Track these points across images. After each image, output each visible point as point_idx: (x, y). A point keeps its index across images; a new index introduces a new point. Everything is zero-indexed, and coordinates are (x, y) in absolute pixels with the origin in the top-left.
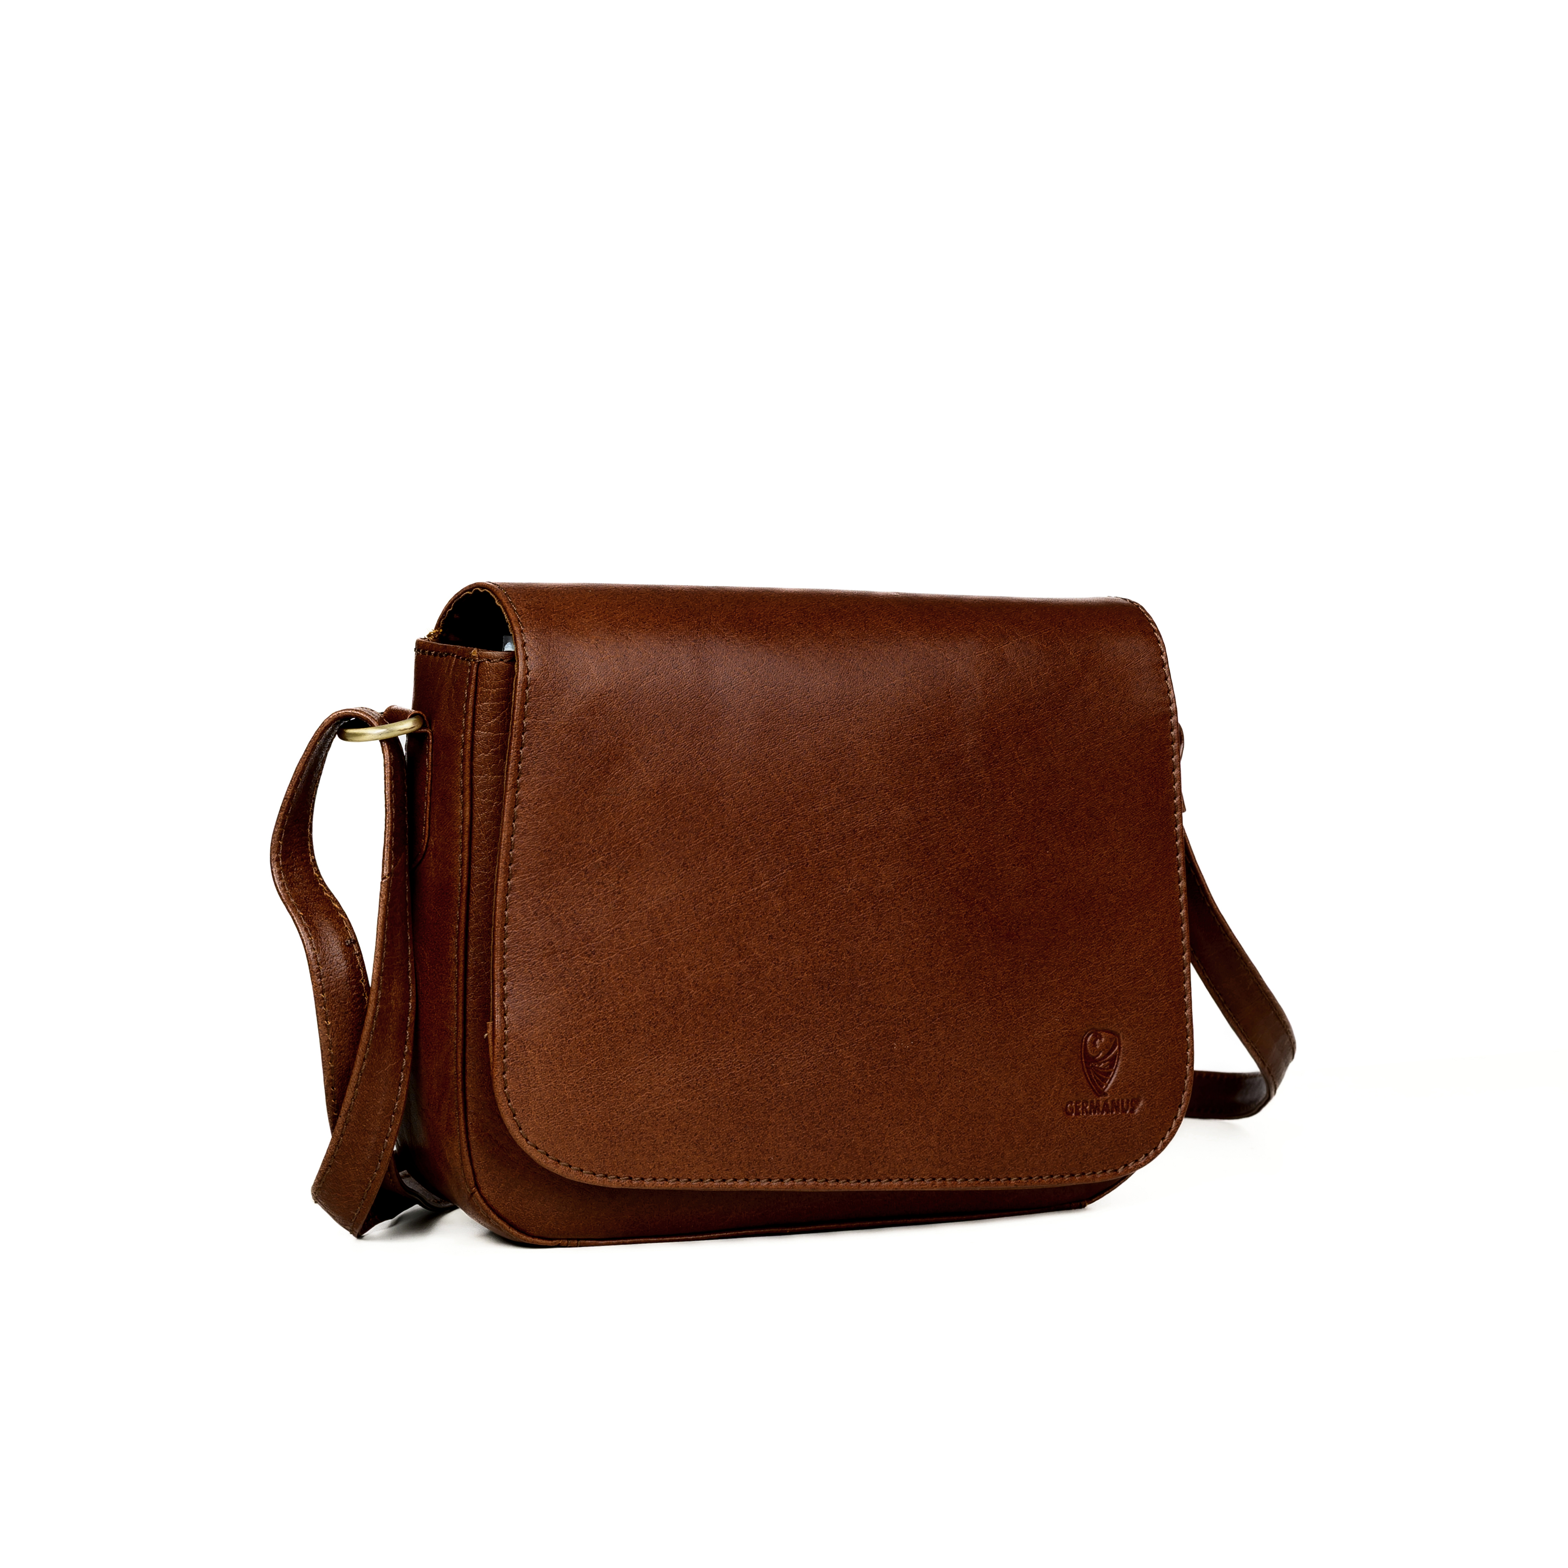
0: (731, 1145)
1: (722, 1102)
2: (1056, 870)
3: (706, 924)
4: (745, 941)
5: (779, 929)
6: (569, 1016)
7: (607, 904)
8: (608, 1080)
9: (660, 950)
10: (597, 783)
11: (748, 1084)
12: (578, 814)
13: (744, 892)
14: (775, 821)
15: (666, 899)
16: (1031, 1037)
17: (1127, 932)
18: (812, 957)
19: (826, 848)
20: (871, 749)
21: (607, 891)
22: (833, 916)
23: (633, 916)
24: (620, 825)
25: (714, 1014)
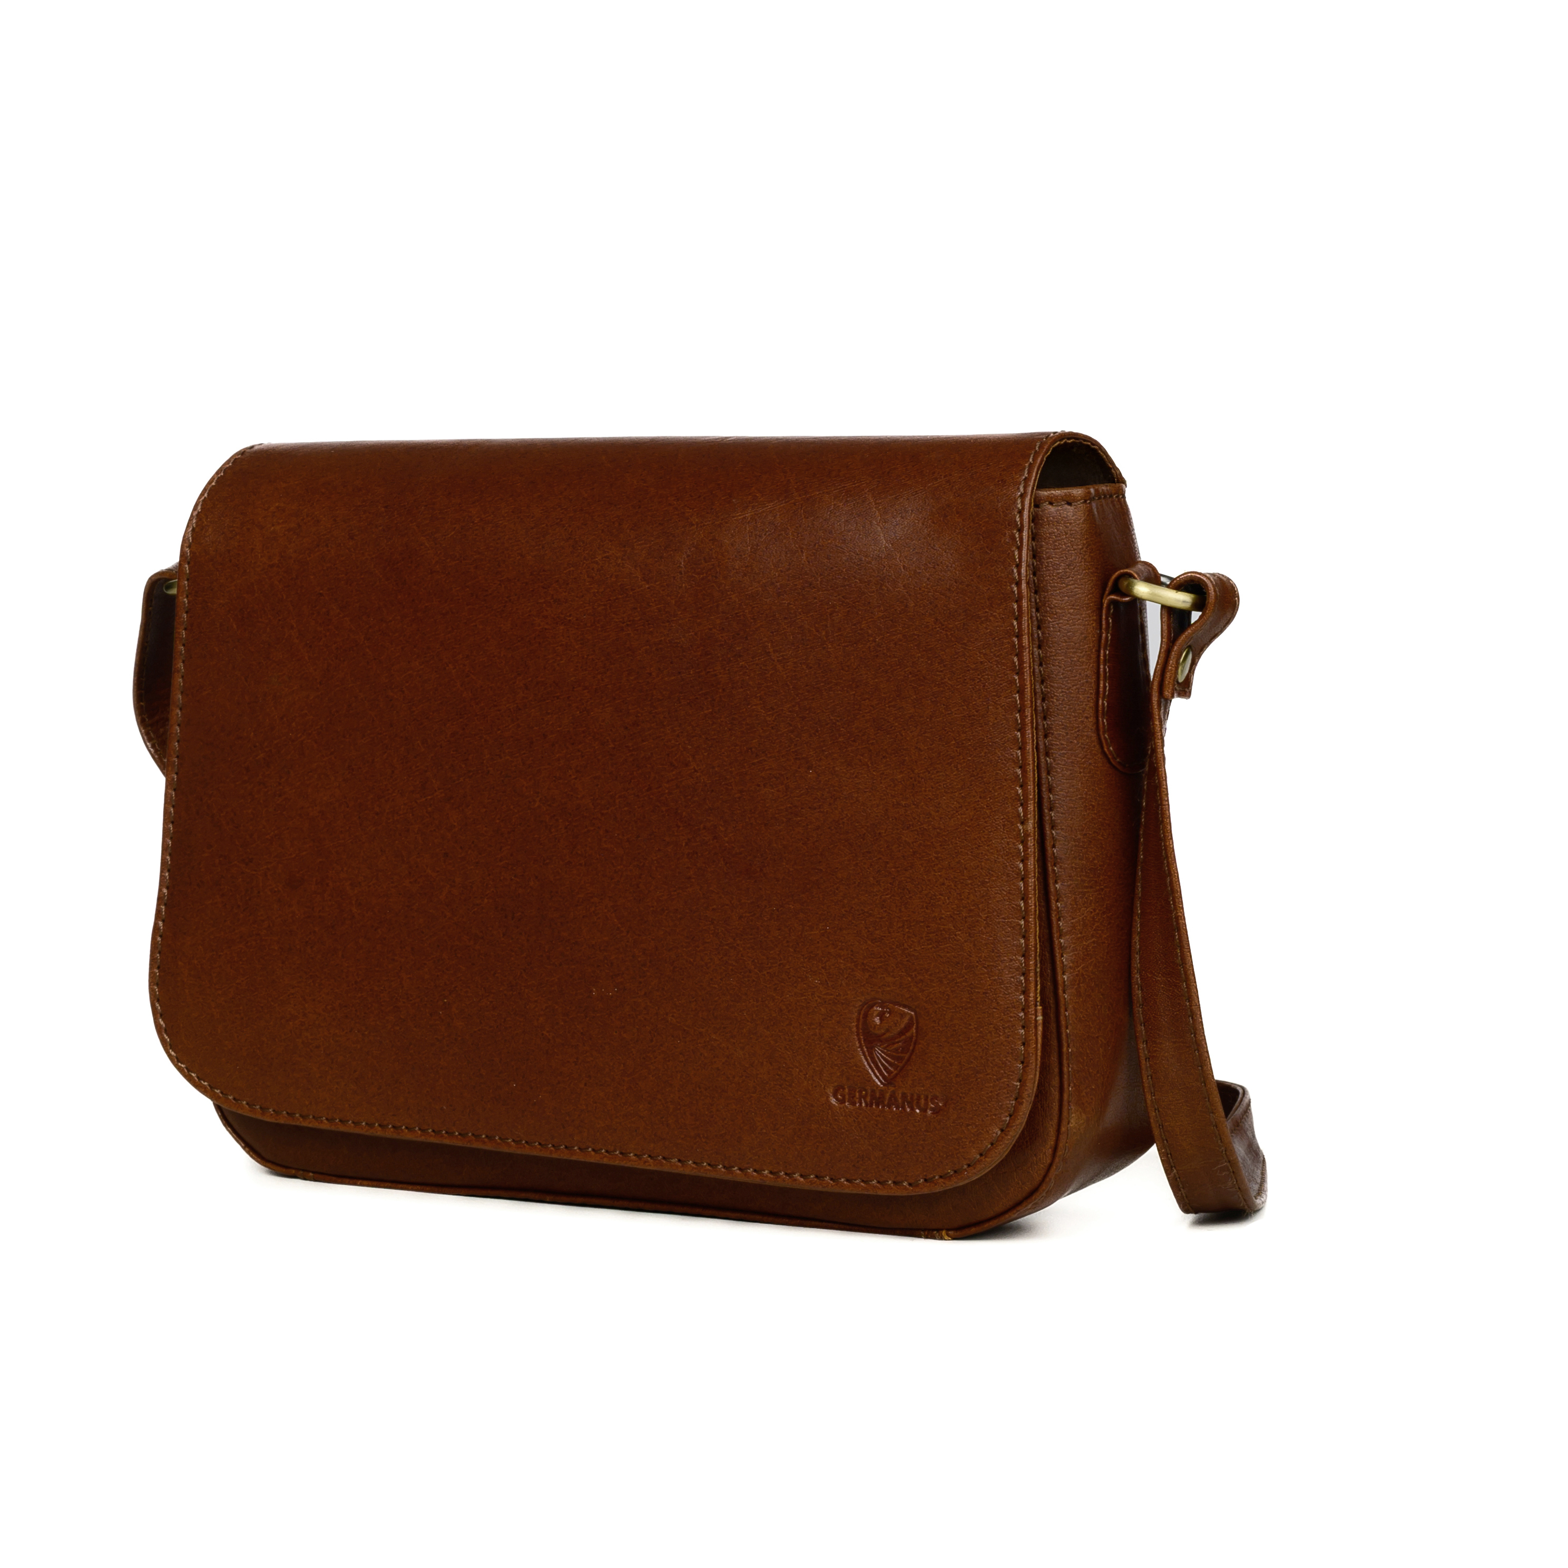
5: (455, 845)
16: (779, 1000)
17: (929, 880)
18: (493, 880)
19: (511, 754)
20: (568, 636)
25: (379, 938)
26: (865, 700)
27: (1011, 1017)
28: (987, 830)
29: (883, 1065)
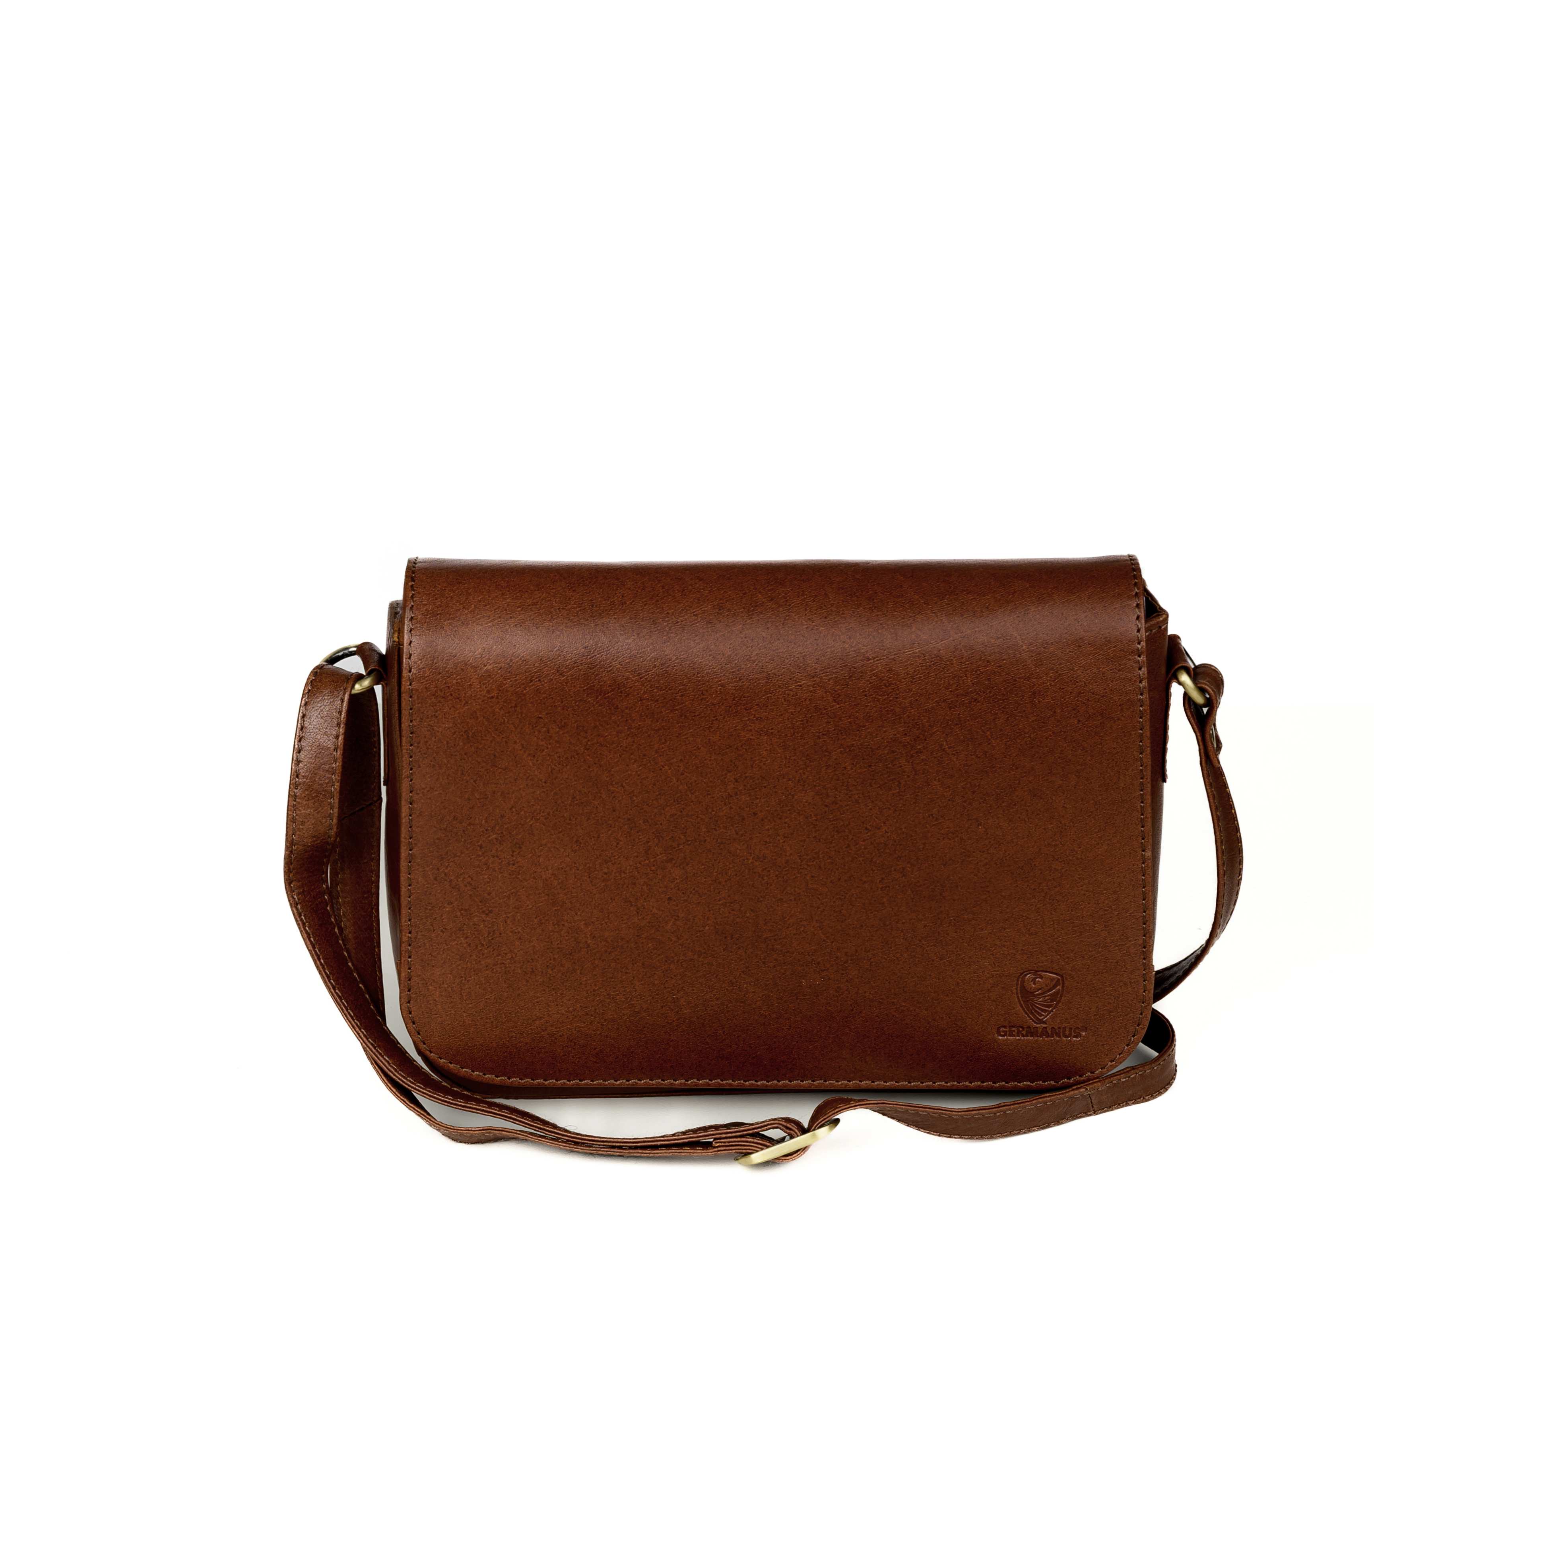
1: (621, 1026)
2: (990, 842)
3: (602, 889)
5: (679, 892)
9: (556, 910)
15: (561, 869)
18: (713, 914)
19: (725, 828)
25: (613, 959)
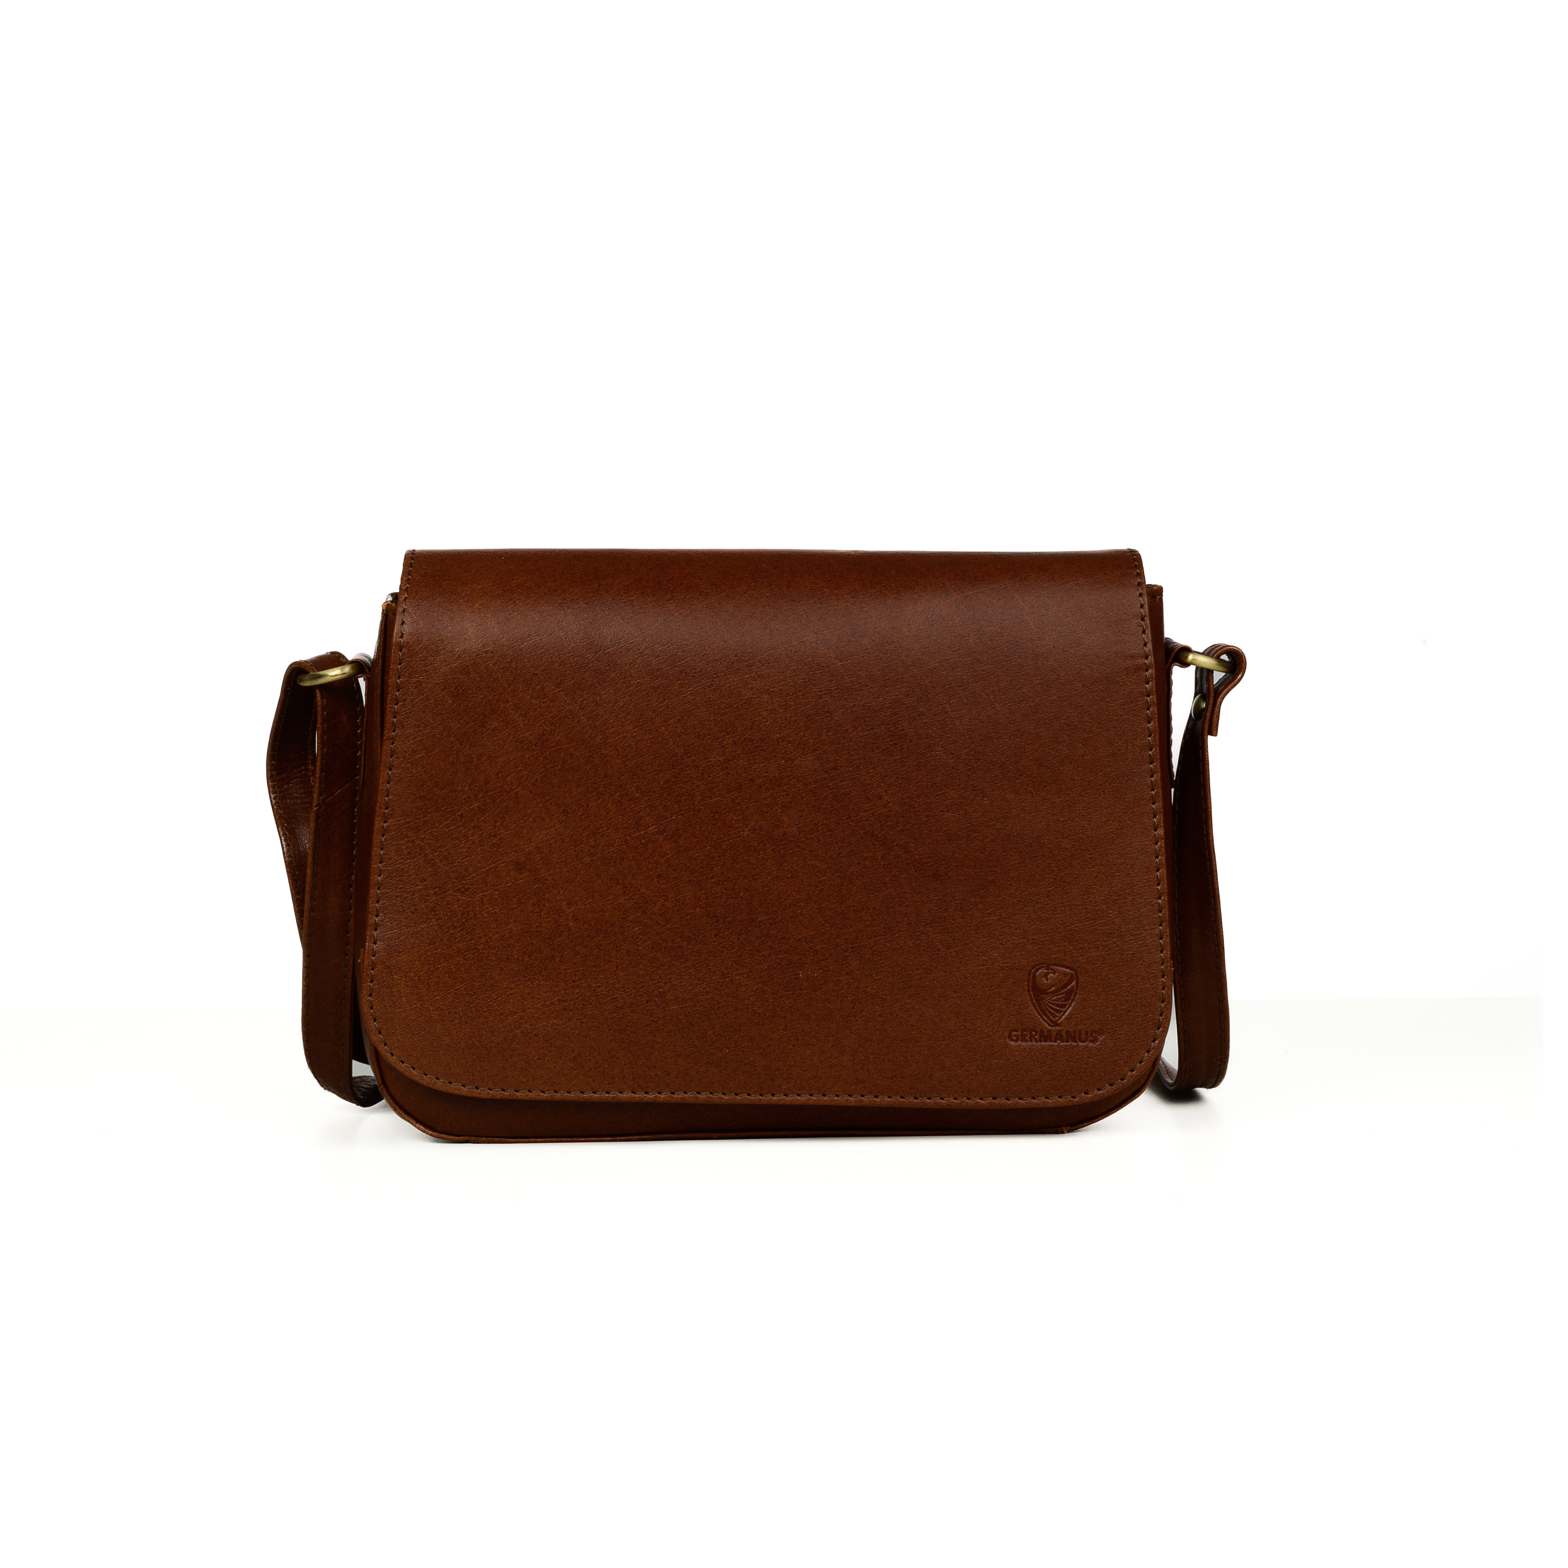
0: (612, 1062)
4: (631, 880)
6: (438, 946)
7: (482, 846)
8: (477, 1003)
10: (472, 736)
11: (632, 1007)
12: (453, 764)
13: (630, 836)
14: (662, 771)
16: (964, 970)
17: (1085, 875)
20: (772, 703)
21: (482, 834)
22: (729, 857)
23: (510, 857)
24: (497, 774)
26: (1028, 745)
27: (1154, 970)
28: (1130, 836)
29: (1050, 1012)
